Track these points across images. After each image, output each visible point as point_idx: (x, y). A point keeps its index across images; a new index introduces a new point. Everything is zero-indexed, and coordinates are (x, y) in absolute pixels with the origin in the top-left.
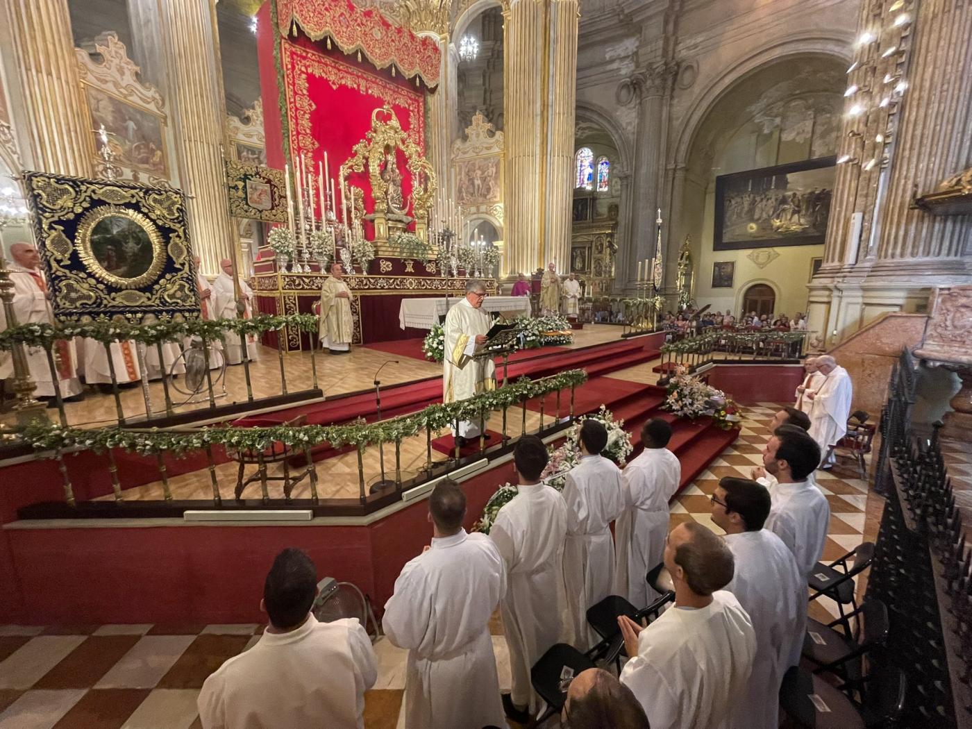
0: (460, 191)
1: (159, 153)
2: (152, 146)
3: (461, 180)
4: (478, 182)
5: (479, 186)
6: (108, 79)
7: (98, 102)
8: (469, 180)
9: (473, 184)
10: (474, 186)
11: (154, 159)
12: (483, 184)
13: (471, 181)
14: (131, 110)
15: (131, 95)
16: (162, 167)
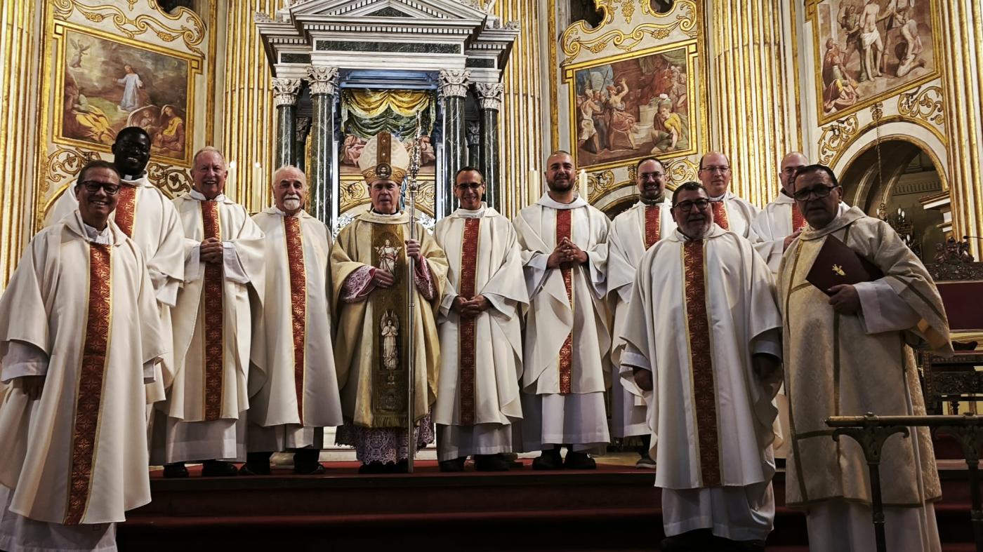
0: (828, 76)
1: (177, 121)
2: (166, 110)
3: (828, 46)
4: (871, 37)
5: (874, 46)
6: (104, 13)
7: (82, 51)
8: (851, 37)
9: (860, 46)
10: (862, 51)
11: (165, 133)
12: (885, 40)
13: (855, 39)
14: (138, 56)
15: (141, 32)
16: (179, 146)
